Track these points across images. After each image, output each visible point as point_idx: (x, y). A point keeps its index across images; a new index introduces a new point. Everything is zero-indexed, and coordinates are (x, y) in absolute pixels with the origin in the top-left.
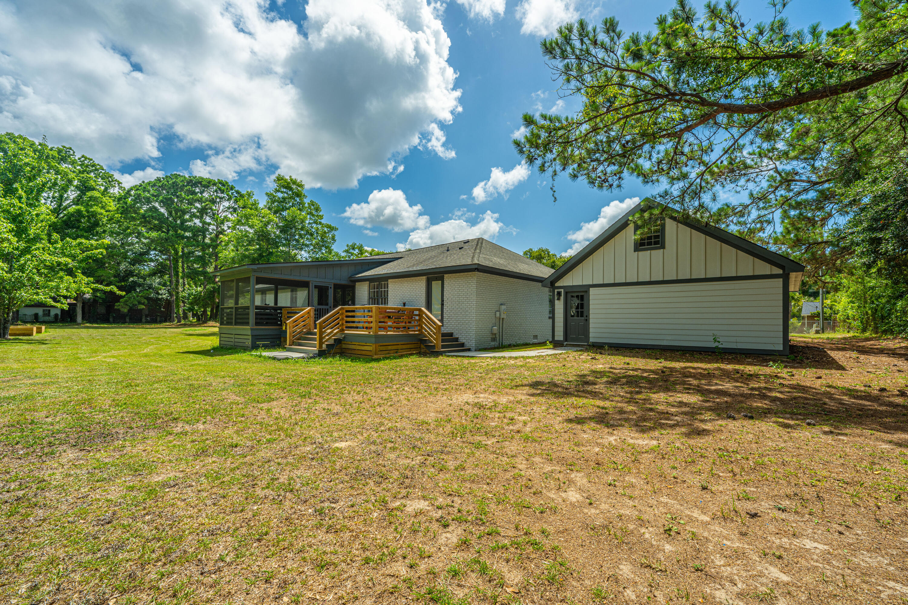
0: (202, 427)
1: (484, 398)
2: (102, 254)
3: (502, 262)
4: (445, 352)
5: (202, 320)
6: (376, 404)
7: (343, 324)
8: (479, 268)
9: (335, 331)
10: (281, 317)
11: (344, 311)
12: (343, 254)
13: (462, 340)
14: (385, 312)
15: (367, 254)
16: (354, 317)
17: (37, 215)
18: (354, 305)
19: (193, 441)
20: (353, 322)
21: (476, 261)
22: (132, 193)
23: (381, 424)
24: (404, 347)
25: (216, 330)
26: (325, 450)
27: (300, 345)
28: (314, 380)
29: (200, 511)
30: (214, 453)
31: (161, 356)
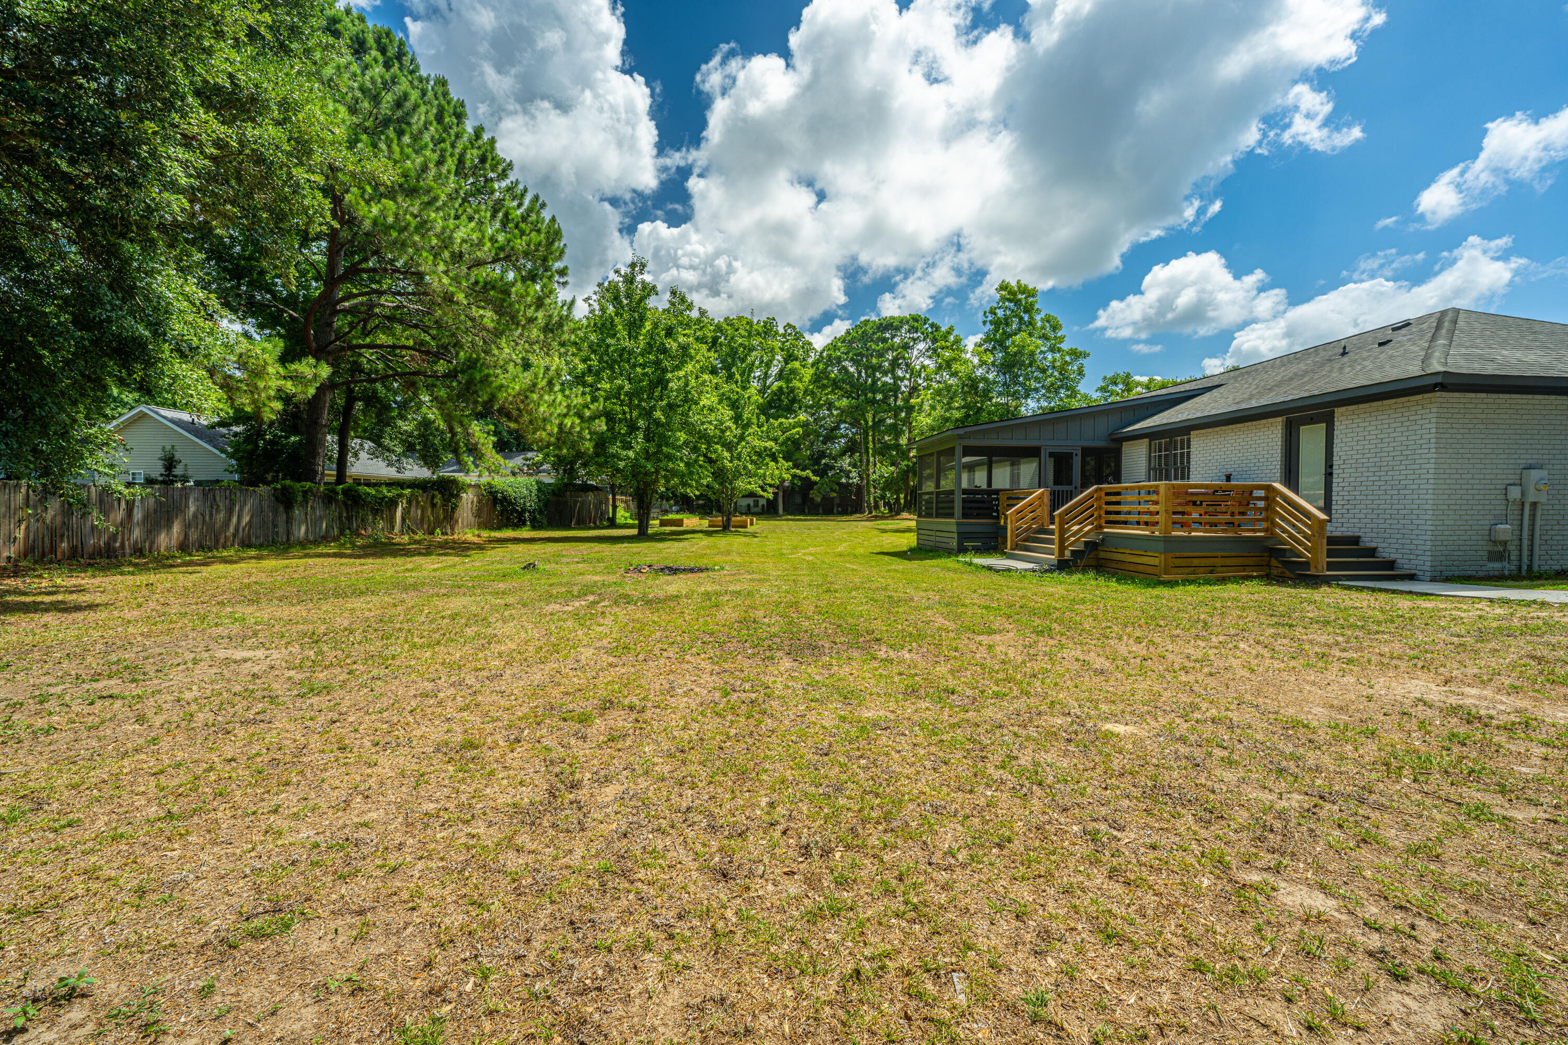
0: (907, 656)
1: (1480, 698)
2: (798, 433)
3: (1531, 357)
4: (1337, 578)
5: (895, 510)
6: (1177, 667)
7: (1100, 516)
8: (1446, 381)
9: (1086, 529)
10: (998, 506)
11: (1103, 494)
12: (1096, 395)
13: (1387, 552)
14: (1187, 493)
15: (1139, 389)
16: (1118, 503)
17: (749, 398)
18: (1119, 482)
19: (900, 674)
20: (1118, 513)
21: (1436, 366)
22: (825, 354)
23: (1195, 707)
24: (1229, 562)
25: (913, 524)
26: (1088, 731)
27: (1027, 549)
28: (1055, 608)
29: (918, 773)
30: (927, 696)
31: (856, 556)
